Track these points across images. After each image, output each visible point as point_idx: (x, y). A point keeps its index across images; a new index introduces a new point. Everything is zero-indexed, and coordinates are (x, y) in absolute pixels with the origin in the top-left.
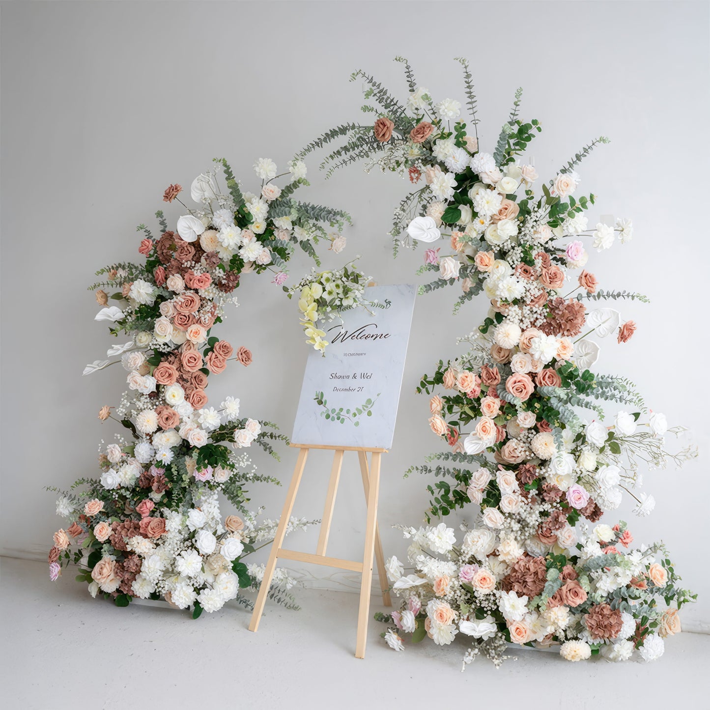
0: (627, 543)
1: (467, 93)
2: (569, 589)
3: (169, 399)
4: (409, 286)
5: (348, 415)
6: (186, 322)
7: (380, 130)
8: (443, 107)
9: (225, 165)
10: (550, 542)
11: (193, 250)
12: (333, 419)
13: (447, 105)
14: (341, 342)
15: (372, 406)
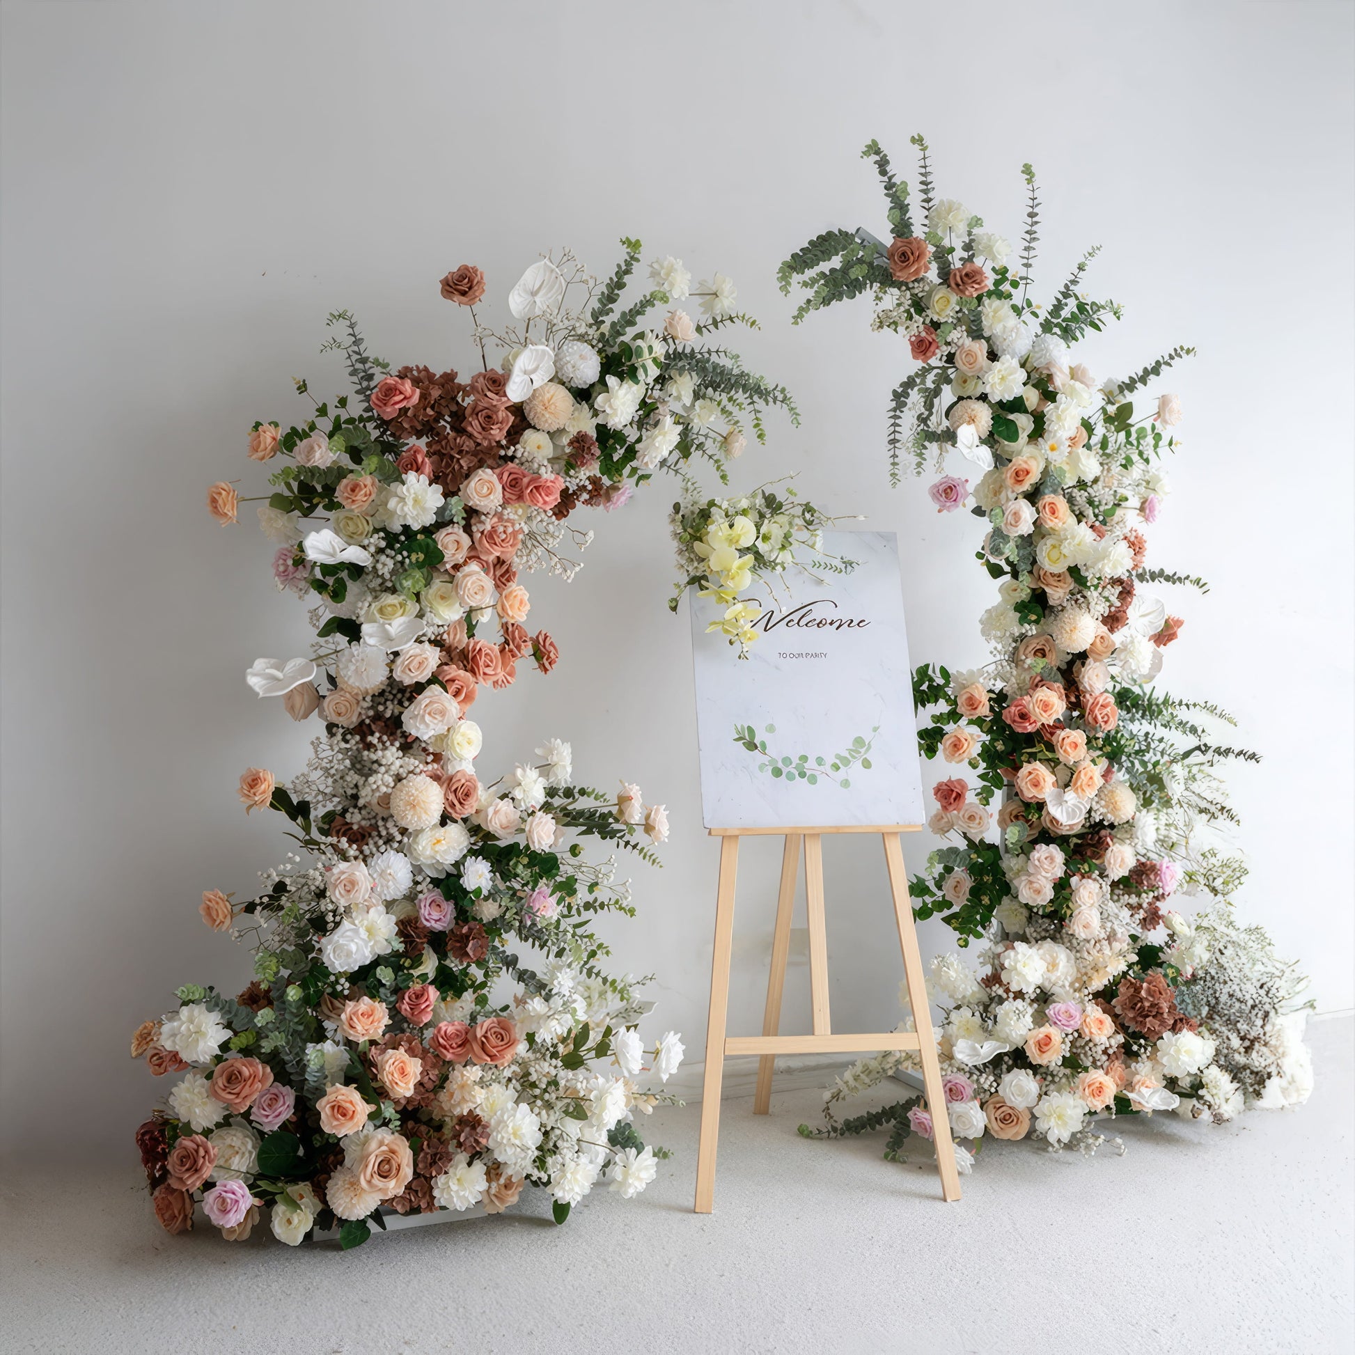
1: (1027, 232)
3: (458, 750)
4: (882, 536)
5: (821, 768)
11: (509, 420)
12: (790, 777)
14: (765, 630)
15: (867, 750)
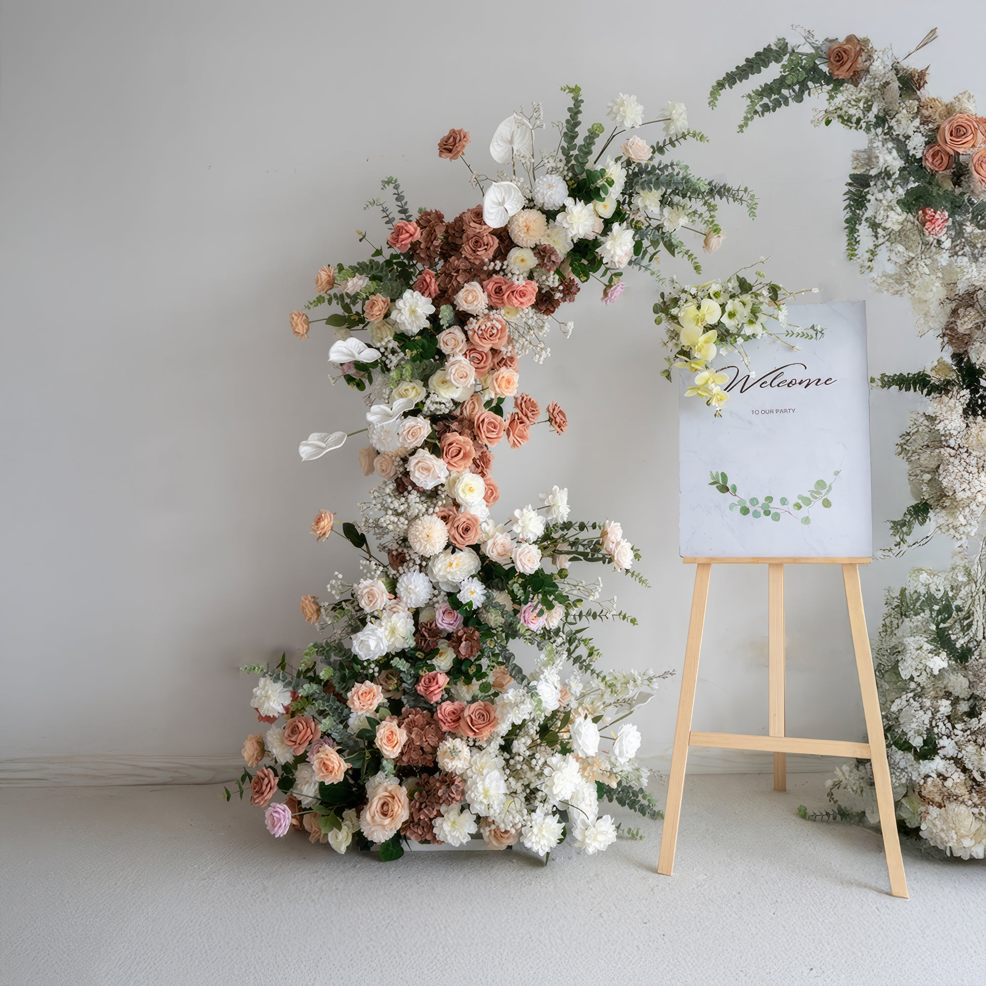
3: (462, 496)
4: (852, 304)
5: (785, 507)
9: (574, 99)
11: (495, 243)
12: (756, 515)
14: (741, 392)
15: (828, 491)
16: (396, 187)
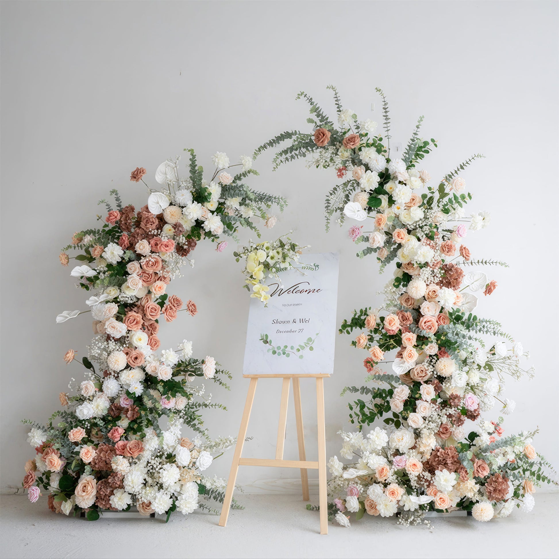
0: (501, 433)
1: (384, 116)
2: (478, 465)
3: (136, 342)
4: (333, 254)
5: (292, 351)
6: (149, 280)
7: (321, 137)
8: (366, 125)
9: (192, 155)
10: (446, 437)
12: (279, 354)
13: (369, 123)
14: (279, 296)
15: (313, 343)
16: (116, 194)
